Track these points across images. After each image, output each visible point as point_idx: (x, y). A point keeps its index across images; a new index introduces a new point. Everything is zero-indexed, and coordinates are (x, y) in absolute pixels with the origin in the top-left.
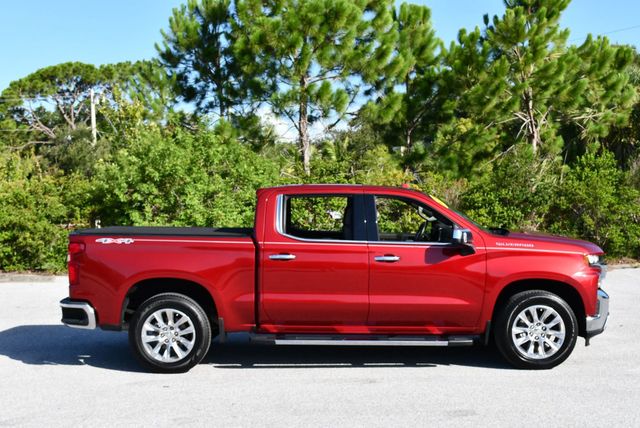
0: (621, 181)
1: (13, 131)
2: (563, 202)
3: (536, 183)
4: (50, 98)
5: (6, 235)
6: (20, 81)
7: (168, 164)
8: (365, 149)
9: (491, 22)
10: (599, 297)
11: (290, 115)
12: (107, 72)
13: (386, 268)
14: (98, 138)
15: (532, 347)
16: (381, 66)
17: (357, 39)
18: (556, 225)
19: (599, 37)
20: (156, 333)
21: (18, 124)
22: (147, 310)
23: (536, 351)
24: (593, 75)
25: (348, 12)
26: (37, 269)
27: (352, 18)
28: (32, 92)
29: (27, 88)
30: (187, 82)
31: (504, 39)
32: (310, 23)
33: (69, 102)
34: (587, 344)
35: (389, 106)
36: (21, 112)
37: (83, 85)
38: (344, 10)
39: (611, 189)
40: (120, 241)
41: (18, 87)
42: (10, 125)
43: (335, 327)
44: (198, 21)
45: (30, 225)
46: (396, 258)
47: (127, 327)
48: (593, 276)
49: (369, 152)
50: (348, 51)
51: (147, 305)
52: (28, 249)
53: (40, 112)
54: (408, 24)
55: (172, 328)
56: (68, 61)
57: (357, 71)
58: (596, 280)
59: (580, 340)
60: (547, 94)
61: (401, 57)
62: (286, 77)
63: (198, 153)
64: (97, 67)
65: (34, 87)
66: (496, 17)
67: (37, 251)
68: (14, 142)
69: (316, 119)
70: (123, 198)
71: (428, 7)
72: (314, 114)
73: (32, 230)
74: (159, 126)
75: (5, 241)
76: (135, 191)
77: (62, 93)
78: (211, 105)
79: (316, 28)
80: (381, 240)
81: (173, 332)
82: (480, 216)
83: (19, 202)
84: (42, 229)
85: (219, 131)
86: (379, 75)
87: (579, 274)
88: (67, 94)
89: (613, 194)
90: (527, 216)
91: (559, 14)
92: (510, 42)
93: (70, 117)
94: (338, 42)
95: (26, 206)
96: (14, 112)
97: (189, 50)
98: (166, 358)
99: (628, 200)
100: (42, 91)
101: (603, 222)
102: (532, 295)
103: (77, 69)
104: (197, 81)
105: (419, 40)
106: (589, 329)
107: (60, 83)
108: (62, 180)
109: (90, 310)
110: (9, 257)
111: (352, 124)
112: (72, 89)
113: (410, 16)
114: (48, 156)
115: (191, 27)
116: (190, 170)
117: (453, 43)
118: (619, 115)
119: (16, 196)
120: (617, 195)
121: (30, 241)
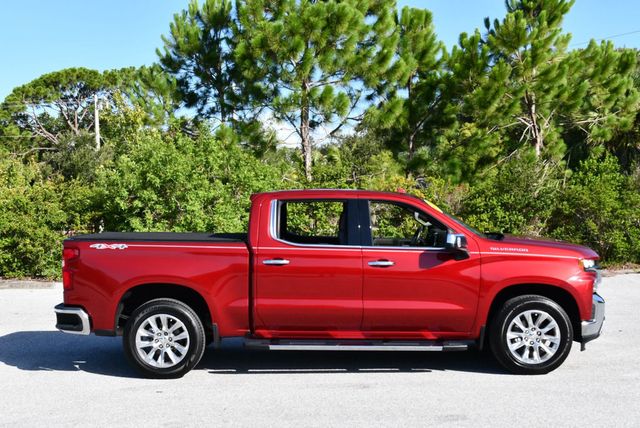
0: (624, 186)
1: (16, 137)
2: (565, 207)
3: (538, 187)
4: (53, 104)
5: (7, 241)
6: (24, 87)
7: (169, 171)
8: (370, 155)
9: (492, 27)
10: (594, 302)
11: (292, 120)
12: (112, 78)
13: (379, 273)
14: (102, 144)
15: (527, 352)
16: (383, 70)
17: (359, 44)
18: (559, 230)
19: (603, 42)
20: (150, 339)
21: (21, 130)
22: (141, 315)
23: (531, 356)
24: (597, 79)
25: (350, 16)
26: (37, 275)
27: (354, 23)
28: (35, 99)
29: (30, 94)
30: (188, 87)
31: (504, 43)
32: (311, 27)
33: (73, 108)
34: (583, 349)
35: (390, 111)
36: (25, 118)
37: (87, 91)
38: (346, 15)
39: (615, 194)
40: (114, 246)
41: (21, 93)
42: (14, 131)
43: (331, 332)
44: (199, 26)
45: (30, 231)
46: (390, 263)
47: (122, 332)
48: (588, 281)
49: (373, 158)
50: (350, 56)
51: (142, 310)
52: (28, 255)
53: (44, 118)
54: (409, 28)
55: (166, 334)
56: (72, 67)
57: (359, 76)
58: (591, 285)
59: (576, 345)
60: (549, 98)
61: (402, 61)
62: (287, 82)
63: (198, 159)
64: (101, 72)
65: (37, 93)
66: (496, 22)
67: (37, 257)
68: (17, 148)
69: (318, 124)
70: (123, 205)
71: (430, 10)
72: (316, 120)
73: (33, 236)
74: (160, 131)
75: (5, 248)
76: (136, 198)
77: (65, 99)
78: (213, 111)
79: (318, 32)
80: (376, 245)
81: (167, 337)
82: (481, 221)
83: (19, 208)
84: (42, 236)
85: (220, 137)
86: (381, 79)
87: (574, 278)
88: (71, 100)
89: (616, 199)
90: (529, 221)
91: (561, 18)
92: (511, 46)
93: (74, 123)
94: (340, 47)
95: (26, 213)
96: (18, 118)
97: (190, 55)
98: (161, 363)
99: (631, 205)
100: (45, 97)
101: (607, 227)
102: (527, 299)
103: (81, 74)
104: (198, 86)
105: (421, 45)
106: (585, 333)
107: (64, 89)
108: (62, 186)
109: (84, 316)
110: (8, 264)
111: (358, 129)
112: (75, 95)
113: (412, 20)
114: (51, 162)
115: (192, 32)
116: (190, 176)
117: (455, 47)
118: (623, 119)
119: (16, 202)
120: (621, 199)
121: (30, 247)
